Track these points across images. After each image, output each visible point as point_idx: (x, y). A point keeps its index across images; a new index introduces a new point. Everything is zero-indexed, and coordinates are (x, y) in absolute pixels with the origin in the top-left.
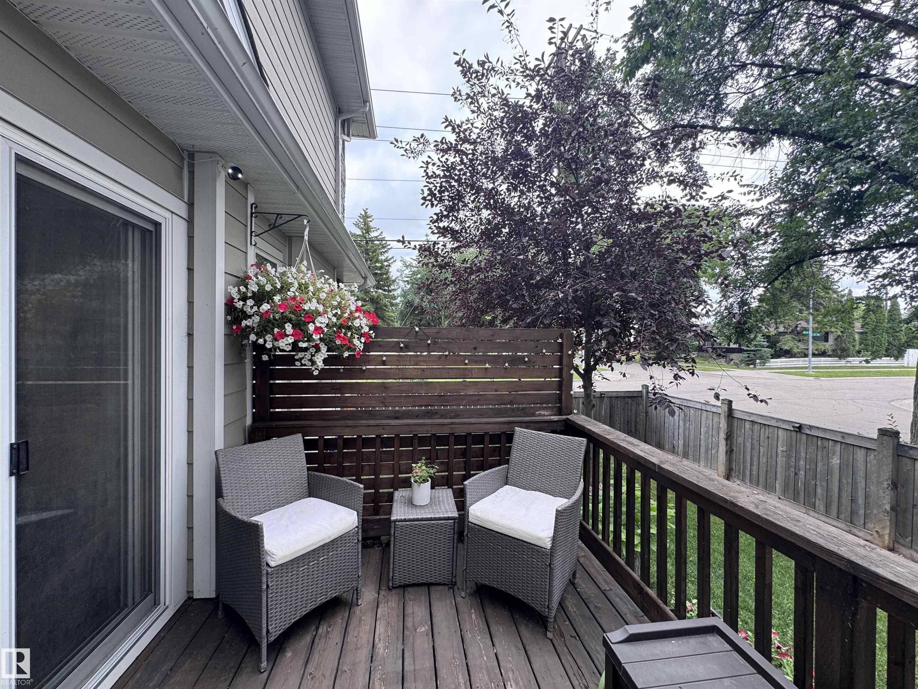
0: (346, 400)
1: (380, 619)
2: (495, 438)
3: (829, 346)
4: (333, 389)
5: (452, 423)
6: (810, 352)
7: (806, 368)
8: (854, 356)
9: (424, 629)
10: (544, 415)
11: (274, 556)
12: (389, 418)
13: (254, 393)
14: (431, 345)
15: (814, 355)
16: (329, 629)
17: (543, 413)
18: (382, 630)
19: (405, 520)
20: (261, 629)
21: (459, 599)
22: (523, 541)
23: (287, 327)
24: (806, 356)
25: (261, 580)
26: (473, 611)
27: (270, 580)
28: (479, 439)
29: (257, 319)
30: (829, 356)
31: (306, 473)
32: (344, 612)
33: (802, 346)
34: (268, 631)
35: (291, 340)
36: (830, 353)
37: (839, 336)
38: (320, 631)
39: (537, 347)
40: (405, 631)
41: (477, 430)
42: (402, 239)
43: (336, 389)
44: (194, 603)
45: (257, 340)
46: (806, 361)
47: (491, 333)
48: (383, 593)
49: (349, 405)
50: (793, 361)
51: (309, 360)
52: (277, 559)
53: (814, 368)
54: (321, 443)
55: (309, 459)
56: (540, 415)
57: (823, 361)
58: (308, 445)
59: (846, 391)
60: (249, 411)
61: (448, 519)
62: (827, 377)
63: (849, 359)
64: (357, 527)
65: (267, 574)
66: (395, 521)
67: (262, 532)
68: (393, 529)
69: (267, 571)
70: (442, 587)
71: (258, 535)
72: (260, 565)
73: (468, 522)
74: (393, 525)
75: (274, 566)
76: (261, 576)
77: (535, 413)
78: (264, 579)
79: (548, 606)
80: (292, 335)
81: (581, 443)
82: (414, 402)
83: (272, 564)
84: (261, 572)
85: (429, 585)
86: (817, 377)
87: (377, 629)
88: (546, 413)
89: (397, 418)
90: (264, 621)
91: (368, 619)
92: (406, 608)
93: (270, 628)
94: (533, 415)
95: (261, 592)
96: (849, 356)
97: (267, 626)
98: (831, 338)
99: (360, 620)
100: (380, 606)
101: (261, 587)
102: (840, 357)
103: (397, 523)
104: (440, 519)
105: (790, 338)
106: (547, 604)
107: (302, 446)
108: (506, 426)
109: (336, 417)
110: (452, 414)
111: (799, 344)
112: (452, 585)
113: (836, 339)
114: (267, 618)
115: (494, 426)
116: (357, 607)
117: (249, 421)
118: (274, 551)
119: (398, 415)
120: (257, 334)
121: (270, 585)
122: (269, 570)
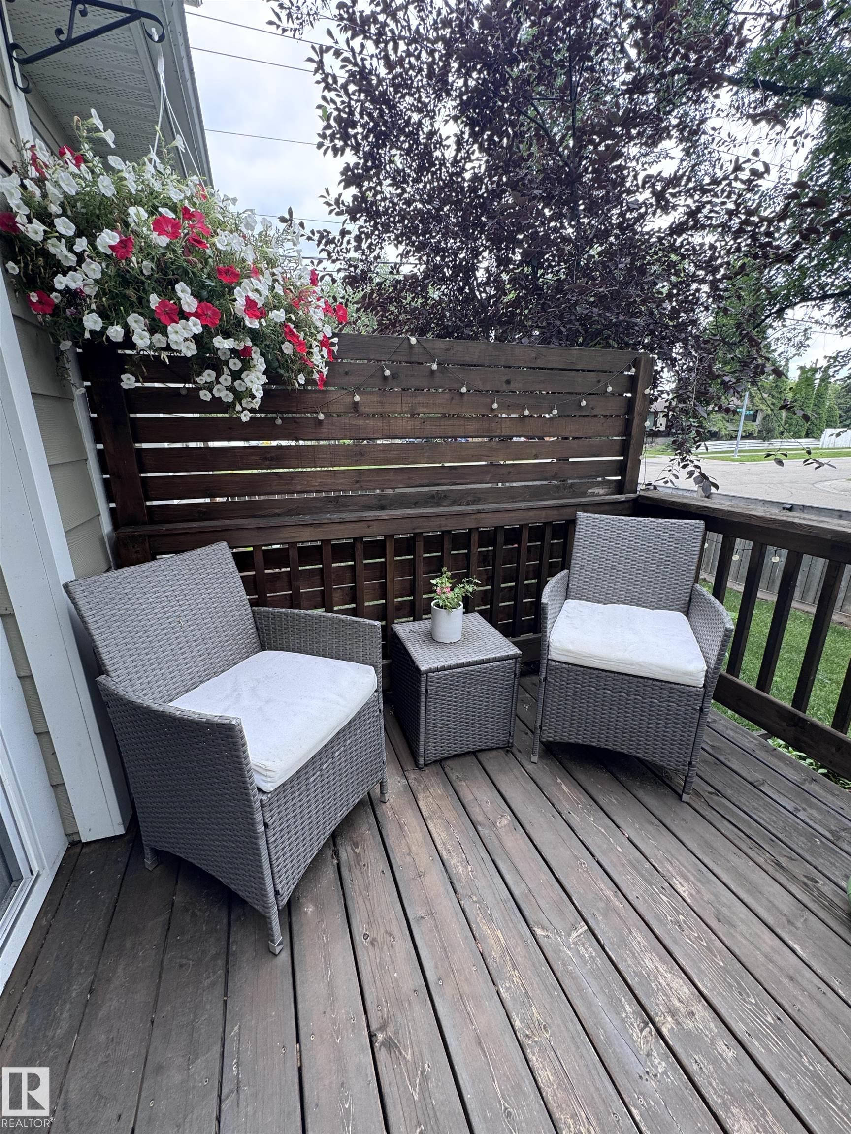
0: (292, 479)
1: (431, 817)
2: (537, 532)
3: (755, 426)
4: (266, 459)
5: (479, 512)
6: (740, 434)
7: (732, 452)
8: (777, 438)
9: (506, 820)
10: (598, 495)
11: (269, 773)
12: (370, 508)
13: (104, 469)
14: (438, 374)
15: (743, 437)
16: (357, 851)
17: (597, 491)
18: (443, 835)
19: (443, 669)
20: (265, 895)
21: (529, 767)
22: (653, 680)
23: (180, 294)
24: (732, 438)
25: (253, 819)
26: (559, 781)
27: (268, 814)
28: (514, 535)
29: (94, 269)
30: (754, 438)
31: (249, 611)
32: (368, 817)
33: (731, 427)
34: (277, 893)
35: (195, 326)
36: (756, 434)
37: (768, 415)
38: (343, 856)
39: (599, 382)
40: (479, 828)
41: (510, 522)
42: (287, 216)
43: (272, 459)
44: (85, 850)
45: (104, 329)
46: (732, 444)
47: (534, 355)
48: (413, 776)
49: (299, 488)
50: (719, 445)
51: (227, 388)
52: (276, 778)
53: (740, 452)
54: (259, 559)
55: (250, 585)
56: (593, 495)
57: (748, 444)
58: (242, 562)
59: (774, 475)
60: (103, 507)
61: (507, 658)
62: (752, 461)
63: (773, 441)
64: (376, 691)
65: (262, 806)
66: (427, 672)
67: (243, 738)
68: (423, 684)
69: (261, 800)
70: (495, 753)
71: (235, 744)
72: (248, 795)
73: (548, 660)
74: (423, 678)
75: (272, 789)
76: (252, 813)
77: (586, 493)
78: (259, 817)
79: (690, 763)
80: (196, 315)
81: (694, 529)
82: (409, 479)
83: (269, 787)
84: (251, 807)
85: (474, 753)
86: (741, 461)
87: (435, 835)
88: (601, 491)
89: (382, 508)
90: (269, 881)
91: (410, 819)
92: (461, 794)
93: (279, 887)
94: (584, 494)
95: (256, 838)
96: (772, 437)
97: (275, 885)
98: (760, 417)
99: (401, 827)
100: (420, 797)
101: (254, 831)
102: (764, 439)
103: (431, 674)
104: (495, 660)
105: (720, 418)
106: (688, 759)
107: (232, 565)
108: (555, 512)
109: (276, 511)
110: (469, 498)
111: (728, 424)
112: (508, 748)
113: (764, 419)
114: (272, 873)
115: (537, 513)
116: (384, 806)
117: (106, 526)
118: (269, 764)
119: (384, 502)
120: (103, 314)
121: (270, 823)
122: (264, 798)
